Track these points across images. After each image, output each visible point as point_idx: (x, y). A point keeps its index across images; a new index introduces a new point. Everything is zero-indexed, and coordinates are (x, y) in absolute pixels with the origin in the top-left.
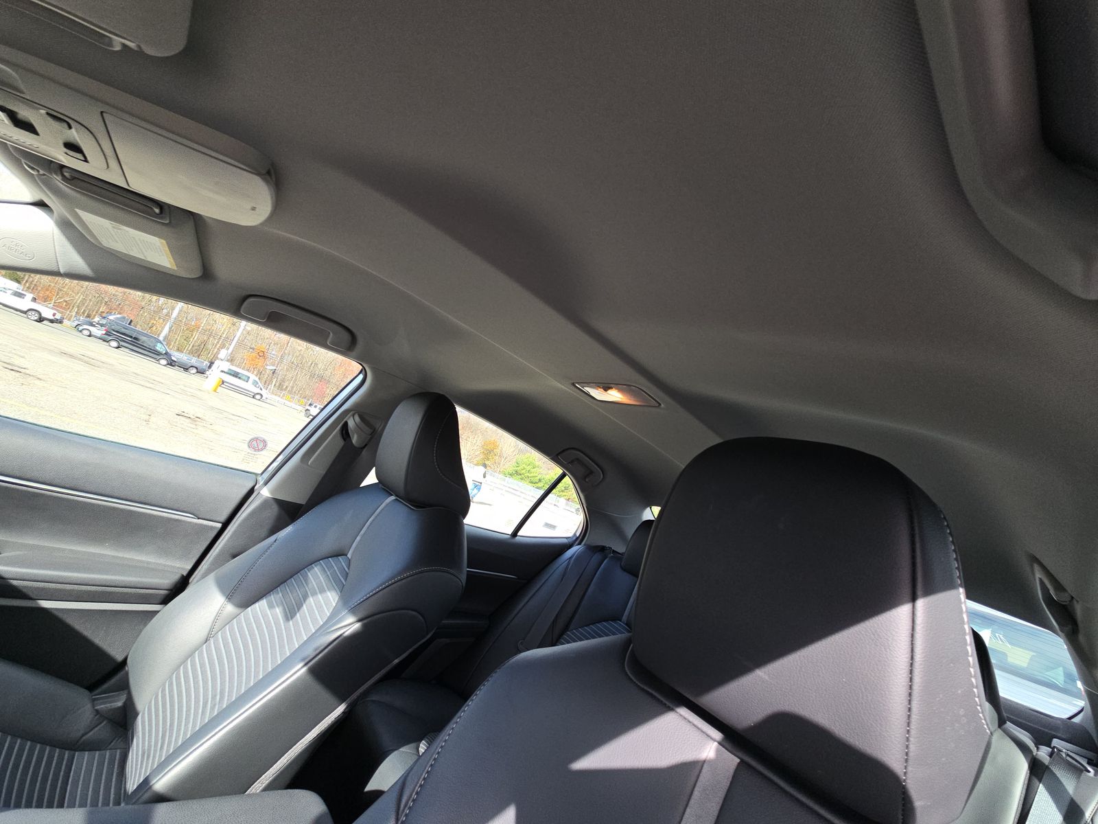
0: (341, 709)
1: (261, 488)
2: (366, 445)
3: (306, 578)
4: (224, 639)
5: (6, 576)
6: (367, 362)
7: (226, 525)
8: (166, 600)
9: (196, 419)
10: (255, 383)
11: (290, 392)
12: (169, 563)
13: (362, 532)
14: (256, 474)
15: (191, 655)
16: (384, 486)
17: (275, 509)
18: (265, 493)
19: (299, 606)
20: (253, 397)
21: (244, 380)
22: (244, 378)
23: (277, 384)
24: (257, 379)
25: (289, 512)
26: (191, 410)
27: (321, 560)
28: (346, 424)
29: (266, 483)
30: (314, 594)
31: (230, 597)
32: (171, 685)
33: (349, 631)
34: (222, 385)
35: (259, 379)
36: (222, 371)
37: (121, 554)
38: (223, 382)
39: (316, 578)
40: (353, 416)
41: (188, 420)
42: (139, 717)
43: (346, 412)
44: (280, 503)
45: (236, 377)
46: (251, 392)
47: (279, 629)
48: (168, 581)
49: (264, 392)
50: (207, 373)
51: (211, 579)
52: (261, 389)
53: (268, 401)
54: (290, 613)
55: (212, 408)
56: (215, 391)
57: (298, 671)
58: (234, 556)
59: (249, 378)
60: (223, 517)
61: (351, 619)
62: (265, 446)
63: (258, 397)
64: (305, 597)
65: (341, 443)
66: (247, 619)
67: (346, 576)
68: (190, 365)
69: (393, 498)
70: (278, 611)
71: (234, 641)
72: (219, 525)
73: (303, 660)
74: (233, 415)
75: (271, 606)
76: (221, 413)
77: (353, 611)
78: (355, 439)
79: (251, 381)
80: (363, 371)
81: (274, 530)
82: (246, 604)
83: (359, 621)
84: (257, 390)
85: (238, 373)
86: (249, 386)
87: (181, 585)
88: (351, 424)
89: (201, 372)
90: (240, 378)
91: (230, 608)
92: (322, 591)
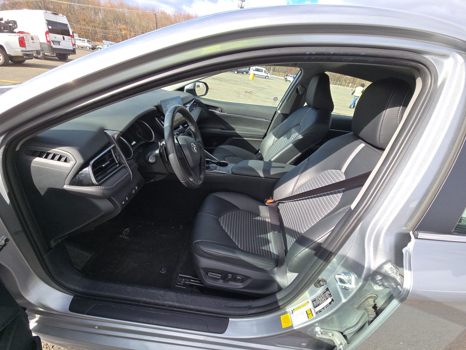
0: (300, 154)
1: (278, 111)
2: (304, 94)
3: (291, 131)
4: (276, 144)
5: (238, 133)
6: (301, 67)
7: (272, 121)
8: (263, 138)
9: (250, 93)
10: (265, 72)
11: (278, 72)
12: (262, 130)
13: (303, 118)
14: (276, 107)
15: (271, 147)
16: (309, 106)
17: (282, 116)
18: (279, 112)
19: (290, 136)
20: (266, 78)
21: (261, 72)
22: (261, 70)
23: (273, 70)
24: (266, 70)
25: (285, 116)
26: (249, 89)
27: (294, 126)
28: (297, 88)
29: (279, 109)
30: (293, 134)
31: (275, 137)
32: (268, 153)
33: (300, 138)
34: (255, 76)
35: (266, 69)
36: (254, 70)
37: (254, 129)
38: (255, 75)
39: (293, 130)
40: (299, 85)
41: (249, 94)
42: (264, 158)
43: (297, 84)
44: (283, 114)
45: (258, 71)
46: (264, 76)
47: (286, 141)
48: (263, 134)
49: (268, 75)
50: (249, 72)
51: (271, 133)
52: (268, 74)
53: (271, 78)
54: (288, 138)
55: (254, 87)
56: (253, 79)
57: (291, 145)
58: (274, 128)
59: (263, 70)
60: (271, 119)
61: (301, 136)
62: (277, 99)
63: (267, 77)
64: (291, 135)
65: (296, 94)
66: (280, 141)
67: (300, 129)
68: (243, 71)
69: (311, 108)
70: (286, 138)
71: (278, 144)
72: (270, 121)
73: (292, 143)
74: (261, 88)
75: (284, 138)
76: (257, 88)
77: (301, 134)
78: (300, 93)
79: (263, 71)
80: (301, 70)
81: (282, 121)
82: (279, 138)
83: (302, 136)
84: (266, 75)
85: (259, 69)
86: (263, 74)
87: (265, 135)
88: (299, 88)
89: (247, 73)
90: (260, 71)
91: (276, 139)
92: (295, 133)
